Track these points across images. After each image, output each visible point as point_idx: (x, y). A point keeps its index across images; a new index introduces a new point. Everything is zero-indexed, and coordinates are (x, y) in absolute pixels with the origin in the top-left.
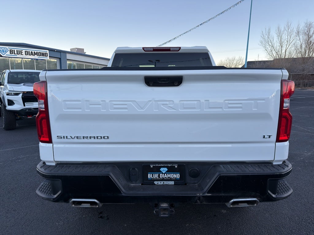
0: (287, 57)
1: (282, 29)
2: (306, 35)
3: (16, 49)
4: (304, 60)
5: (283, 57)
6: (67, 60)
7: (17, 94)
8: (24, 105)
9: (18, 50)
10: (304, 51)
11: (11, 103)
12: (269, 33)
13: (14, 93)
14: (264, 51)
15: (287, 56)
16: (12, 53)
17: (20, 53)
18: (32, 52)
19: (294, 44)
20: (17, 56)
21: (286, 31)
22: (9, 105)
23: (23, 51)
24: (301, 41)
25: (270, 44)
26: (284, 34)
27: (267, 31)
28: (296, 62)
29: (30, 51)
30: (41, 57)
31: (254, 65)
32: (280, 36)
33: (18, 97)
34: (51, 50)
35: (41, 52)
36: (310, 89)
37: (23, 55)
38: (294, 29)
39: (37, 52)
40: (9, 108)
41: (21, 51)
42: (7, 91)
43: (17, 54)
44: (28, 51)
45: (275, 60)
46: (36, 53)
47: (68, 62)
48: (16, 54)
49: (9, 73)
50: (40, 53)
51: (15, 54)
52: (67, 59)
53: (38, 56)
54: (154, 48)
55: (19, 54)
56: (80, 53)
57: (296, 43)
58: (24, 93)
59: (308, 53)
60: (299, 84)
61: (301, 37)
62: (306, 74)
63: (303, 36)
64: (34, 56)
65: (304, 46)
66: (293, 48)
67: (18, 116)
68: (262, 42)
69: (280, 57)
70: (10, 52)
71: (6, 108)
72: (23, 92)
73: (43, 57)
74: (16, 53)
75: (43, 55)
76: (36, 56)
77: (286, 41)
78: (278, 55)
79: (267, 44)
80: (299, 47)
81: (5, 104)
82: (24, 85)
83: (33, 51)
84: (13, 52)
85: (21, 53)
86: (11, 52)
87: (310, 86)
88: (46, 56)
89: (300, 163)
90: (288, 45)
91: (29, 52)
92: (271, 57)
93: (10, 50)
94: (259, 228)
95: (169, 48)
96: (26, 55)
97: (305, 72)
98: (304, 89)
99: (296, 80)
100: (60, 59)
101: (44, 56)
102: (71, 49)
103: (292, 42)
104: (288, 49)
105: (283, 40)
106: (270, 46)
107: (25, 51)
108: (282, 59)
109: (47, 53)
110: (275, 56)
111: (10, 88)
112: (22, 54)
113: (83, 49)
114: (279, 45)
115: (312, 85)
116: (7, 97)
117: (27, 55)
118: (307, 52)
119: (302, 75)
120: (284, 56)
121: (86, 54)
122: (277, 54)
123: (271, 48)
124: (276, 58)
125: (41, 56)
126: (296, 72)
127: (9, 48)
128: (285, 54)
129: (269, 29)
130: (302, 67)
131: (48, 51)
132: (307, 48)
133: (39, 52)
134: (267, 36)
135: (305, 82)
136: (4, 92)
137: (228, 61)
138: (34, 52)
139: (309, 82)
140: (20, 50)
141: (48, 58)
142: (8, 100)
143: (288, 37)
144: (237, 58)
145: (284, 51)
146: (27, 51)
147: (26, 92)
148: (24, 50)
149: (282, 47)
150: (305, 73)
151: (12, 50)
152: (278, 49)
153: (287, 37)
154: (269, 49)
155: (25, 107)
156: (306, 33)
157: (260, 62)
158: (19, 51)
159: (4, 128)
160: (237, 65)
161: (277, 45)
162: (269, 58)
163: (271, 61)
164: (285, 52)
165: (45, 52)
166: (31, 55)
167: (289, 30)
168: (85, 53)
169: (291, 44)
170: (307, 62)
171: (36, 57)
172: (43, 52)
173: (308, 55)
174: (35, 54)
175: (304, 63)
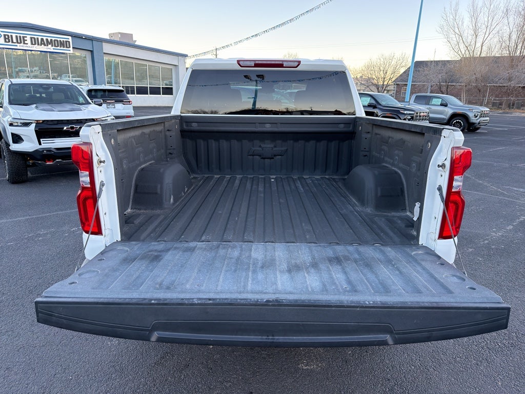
0: (483, 55)
1: (480, 4)
2: (521, 16)
3: (14, 33)
4: (513, 61)
5: (477, 54)
6: (105, 55)
7: (26, 124)
8: (40, 144)
9: (18, 35)
10: (514, 44)
11: (17, 139)
12: (456, 11)
13: (21, 123)
14: (445, 44)
15: (485, 52)
16: (9, 42)
17: (21, 40)
18: (42, 40)
19: (498, 32)
20: (17, 46)
21: (485, 8)
22: (14, 142)
23: (26, 37)
24: (511, 25)
25: (457, 31)
26: (482, 13)
27: (453, 7)
28: (499, 65)
29: (40, 38)
30: (59, 48)
31: (425, 69)
32: (475, 17)
33: (28, 130)
34: (75, 36)
35: (59, 39)
36: (517, 114)
37: (27, 44)
38: (501, 5)
39: (51, 40)
40: (14, 147)
41: (24, 37)
42: (9, 119)
43: (18, 43)
44: (36, 37)
45: (463, 59)
46: (49, 40)
47: (106, 58)
48: (15, 43)
49: (10, 86)
50: (57, 41)
51: (13, 42)
52: (104, 53)
53: (54, 47)
54: (257, 62)
55: (21, 43)
56: (126, 41)
57: (501, 30)
58: (38, 123)
59: (521, 50)
60: (501, 104)
61: (511, 19)
62: (514, 87)
63: (516, 17)
64: (46, 47)
65: (514, 37)
66: (496, 40)
67: (29, 160)
68: (442, 27)
69: (472, 54)
70: (5, 39)
71: (10, 148)
72: (36, 121)
73: (62, 48)
74: (15, 40)
75: (62, 44)
76: (50, 46)
77: (484, 26)
78: (469, 51)
79: (452, 31)
80: (506, 38)
81: (7, 141)
82: (37, 107)
83: (45, 38)
84: (10, 39)
85: (24, 40)
86: (7, 39)
87: (518, 108)
88: (67, 47)
89: (483, 250)
90: (487, 33)
91: (38, 38)
92: (456, 54)
93: (5, 35)
94: (407, 354)
95: (281, 62)
96: (32, 44)
97: (512, 82)
98: (507, 113)
99: (496, 97)
100: (92, 52)
101: (64, 47)
102: (110, 35)
103: (495, 29)
104: (486, 41)
105: (479, 25)
106: (457, 35)
107: (31, 38)
108: (475, 58)
109: (69, 42)
110: (463, 52)
111: (14, 113)
112: (26, 42)
113: (131, 35)
114: (473, 32)
115: (522, 106)
116: (11, 129)
117: (35, 44)
118: (519, 47)
119: (506, 88)
120: (479, 53)
121: (136, 43)
122: (467, 49)
123: (458, 38)
124: (464, 56)
125: (58, 46)
126: (496, 83)
127: (2, 32)
128: (482, 49)
129: (457, 4)
130: (508, 73)
131: (70, 37)
132: (519, 40)
133: (55, 40)
134: (451, 17)
135: (510, 100)
136: (5, 119)
137: (382, 60)
138: (47, 40)
139: (518, 100)
140: (22, 35)
141: (71, 51)
142: (12, 134)
143: (489, 18)
144: (398, 55)
145: (479, 45)
146: (34, 38)
147: (41, 122)
148: (28, 35)
149: (476, 36)
150: (513, 84)
151: (8, 36)
152: (469, 40)
153: (486, 19)
154: (455, 39)
155: (41, 147)
156: (520, 13)
157: (437, 62)
158: (20, 37)
159: (8, 180)
160: (398, 67)
161: (468, 33)
162: (453, 56)
163: (456, 62)
164: (482, 46)
165: (65, 40)
166: (41, 45)
167: (492, 6)
168: (135, 41)
169: (493, 31)
170: (517, 66)
171: (50, 48)
172: (62, 40)
173: (521, 52)
174: (49, 43)
175: (512, 67)
